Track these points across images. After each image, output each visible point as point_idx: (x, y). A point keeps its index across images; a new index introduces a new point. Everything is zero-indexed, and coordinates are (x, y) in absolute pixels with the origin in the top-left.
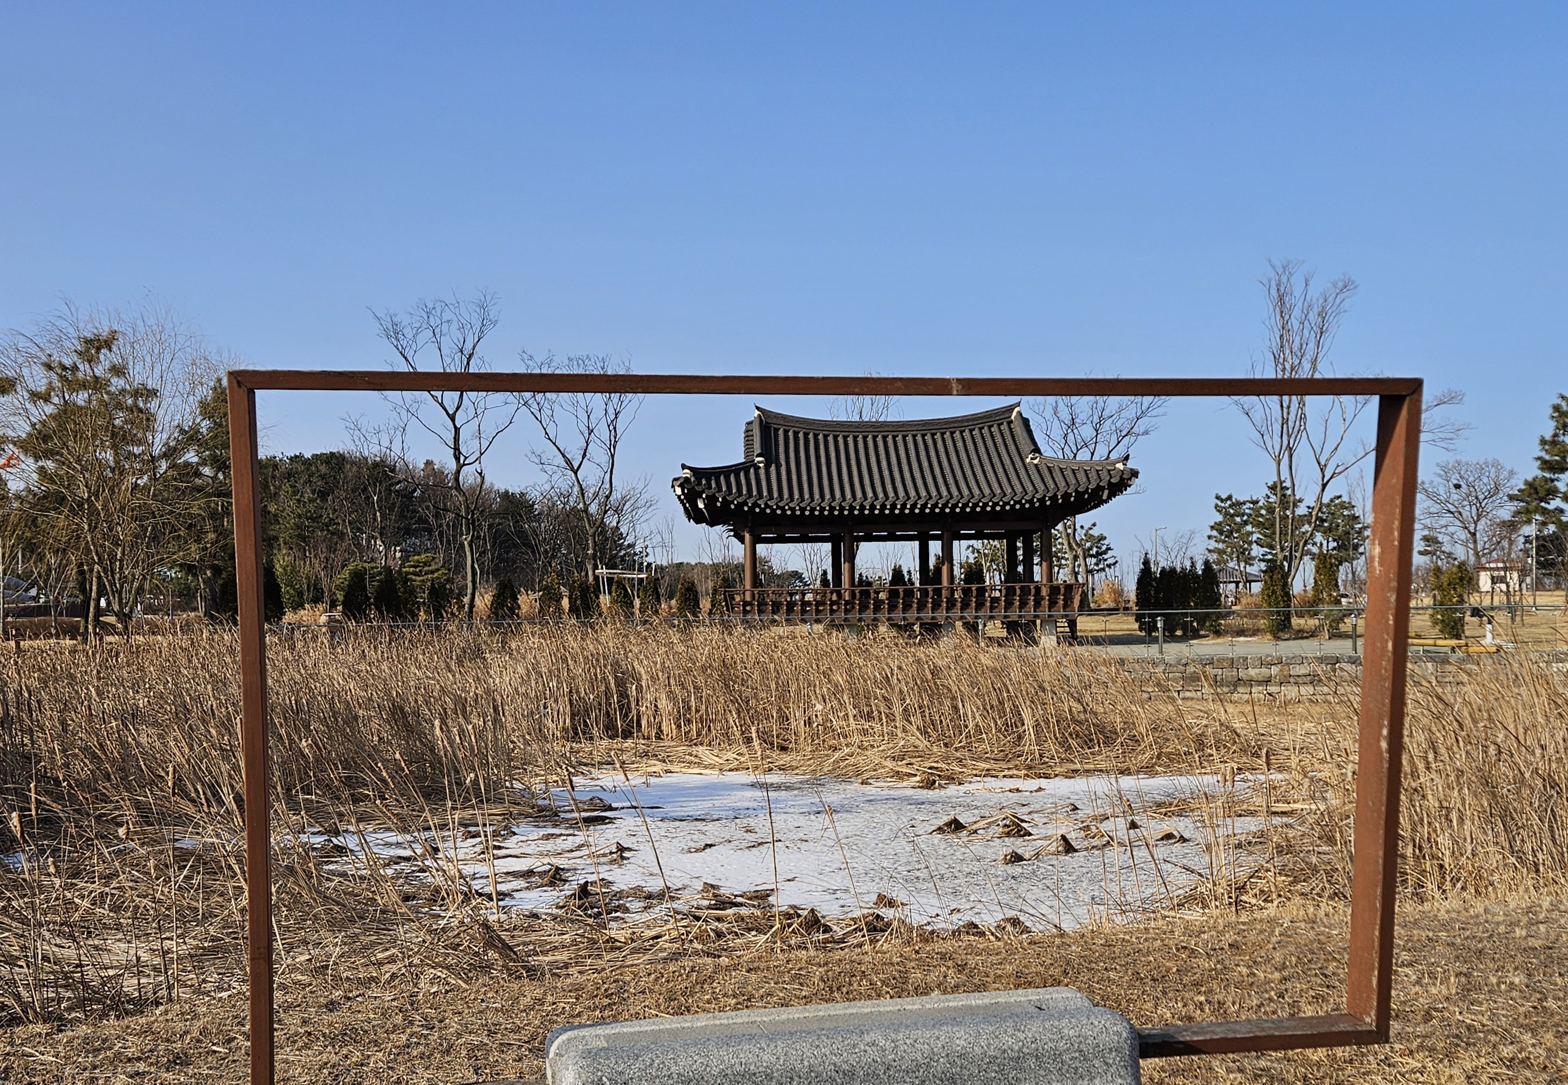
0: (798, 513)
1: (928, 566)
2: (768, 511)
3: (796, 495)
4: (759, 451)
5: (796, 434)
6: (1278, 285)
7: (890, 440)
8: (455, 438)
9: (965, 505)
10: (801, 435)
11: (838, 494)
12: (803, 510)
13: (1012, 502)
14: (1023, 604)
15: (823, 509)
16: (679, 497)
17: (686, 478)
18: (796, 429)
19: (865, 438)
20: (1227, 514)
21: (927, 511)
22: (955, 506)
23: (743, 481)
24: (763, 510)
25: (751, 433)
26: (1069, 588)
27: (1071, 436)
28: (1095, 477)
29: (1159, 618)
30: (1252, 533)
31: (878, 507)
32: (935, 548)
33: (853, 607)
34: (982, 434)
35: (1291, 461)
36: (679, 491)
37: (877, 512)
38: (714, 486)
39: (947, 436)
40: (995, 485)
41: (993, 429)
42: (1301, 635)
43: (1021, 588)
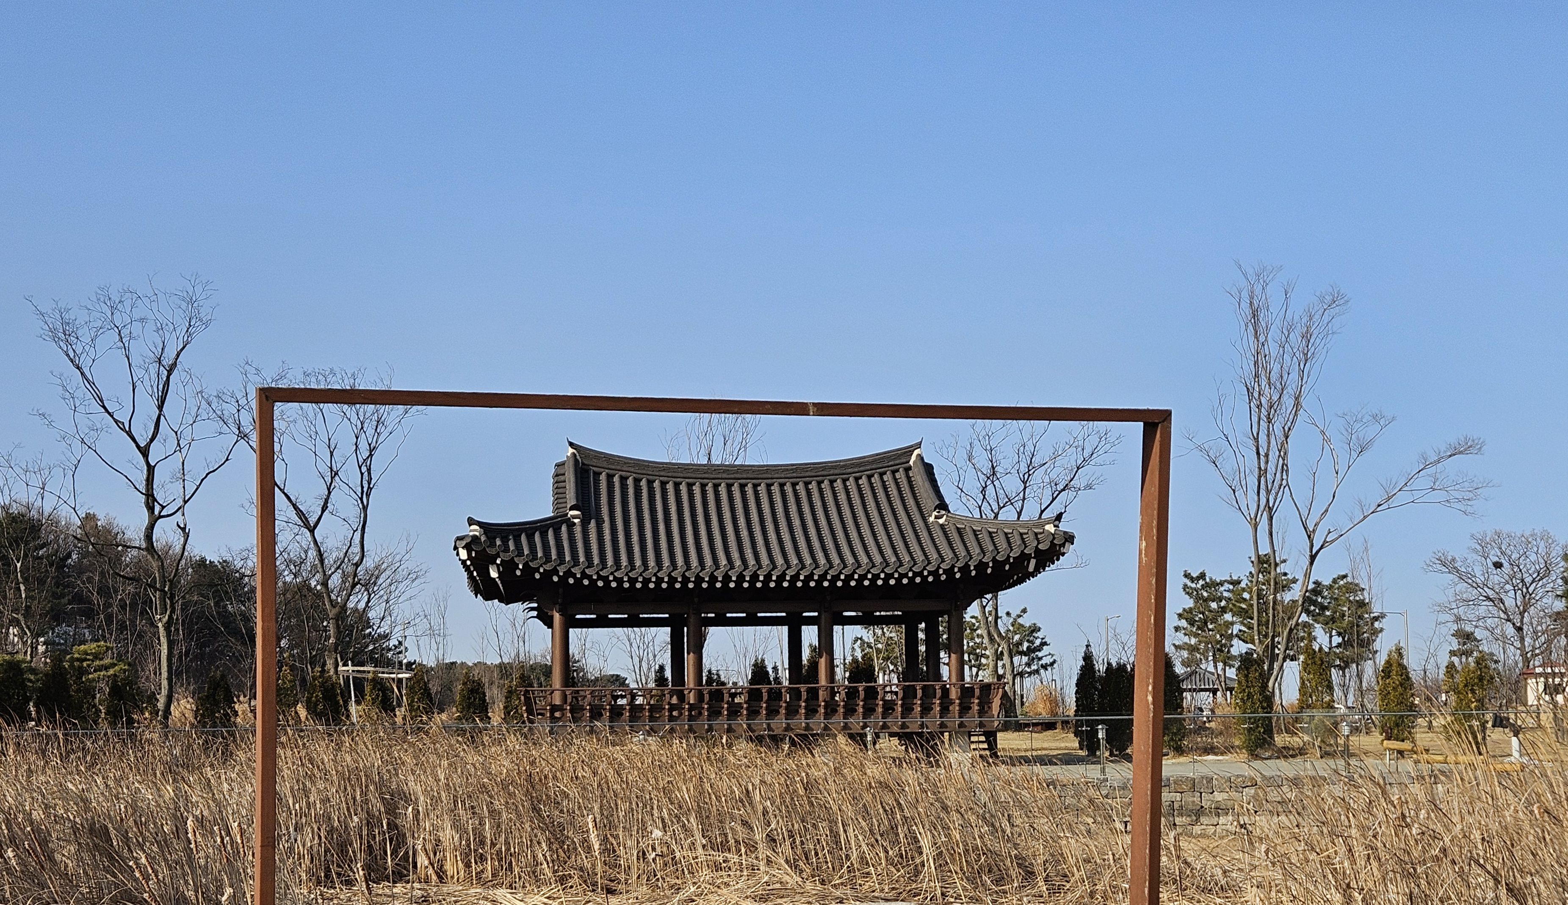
0: (626, 585)
1: (801, 660)
2: (586, 582)
3: (624, 561)
4: (573, 502)
5: (623, 480)
6: (1252, 298)
7: (749, 489)
8: (147, 480)
9: (849, 577)
10: (630, 482)
11: (680, 561)
12: (633, 581)
13: (910, 574)
14: (926, 710)
15: (660, 580)
16: (464, 562)
17: (475, 538)
18: (623, 474)
19: (716, 487)
20: (1198, 598)
21: (799, 584)
22: (836, 578)
23: (552, 542)
24: (578, 581)
25: (562, 478)
26: (986, 688)
27: (990, 490)
28: (1019, 542)
29: (1100, 727)
30: (1232, 623)
31: (734, 578)
32: (810, 635)
33: (700, 714)
34: (871, 484)
35: (1271, 525)
36: (464, 554)
37: (732, 585)
38: (512, 547)
39: (825, 485)
40: (888, 552)
41: (885, 478)
42: (1286, 753)
43: (924, 688)
